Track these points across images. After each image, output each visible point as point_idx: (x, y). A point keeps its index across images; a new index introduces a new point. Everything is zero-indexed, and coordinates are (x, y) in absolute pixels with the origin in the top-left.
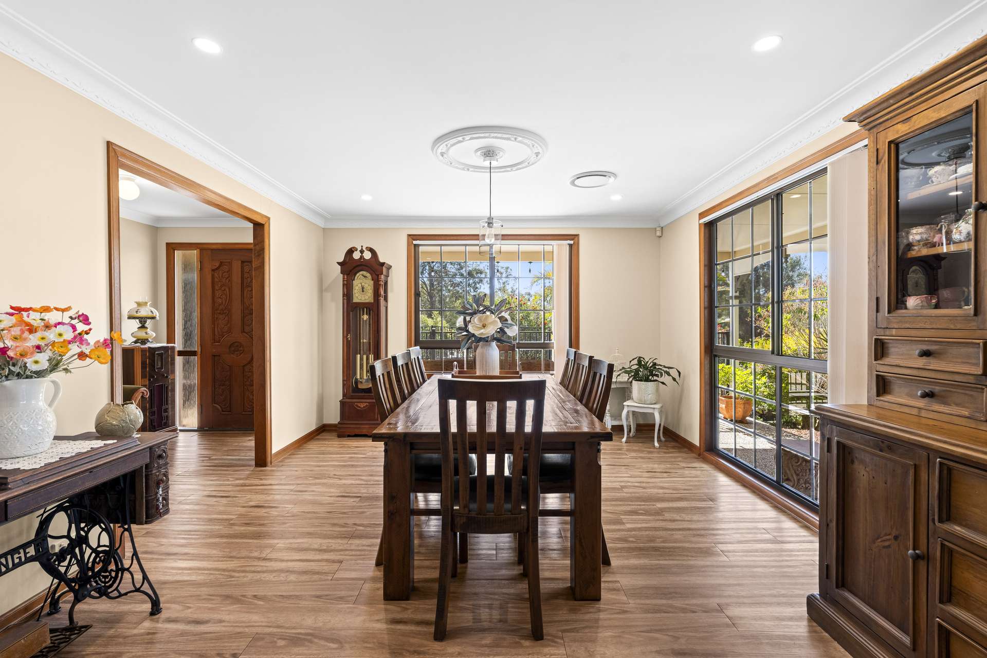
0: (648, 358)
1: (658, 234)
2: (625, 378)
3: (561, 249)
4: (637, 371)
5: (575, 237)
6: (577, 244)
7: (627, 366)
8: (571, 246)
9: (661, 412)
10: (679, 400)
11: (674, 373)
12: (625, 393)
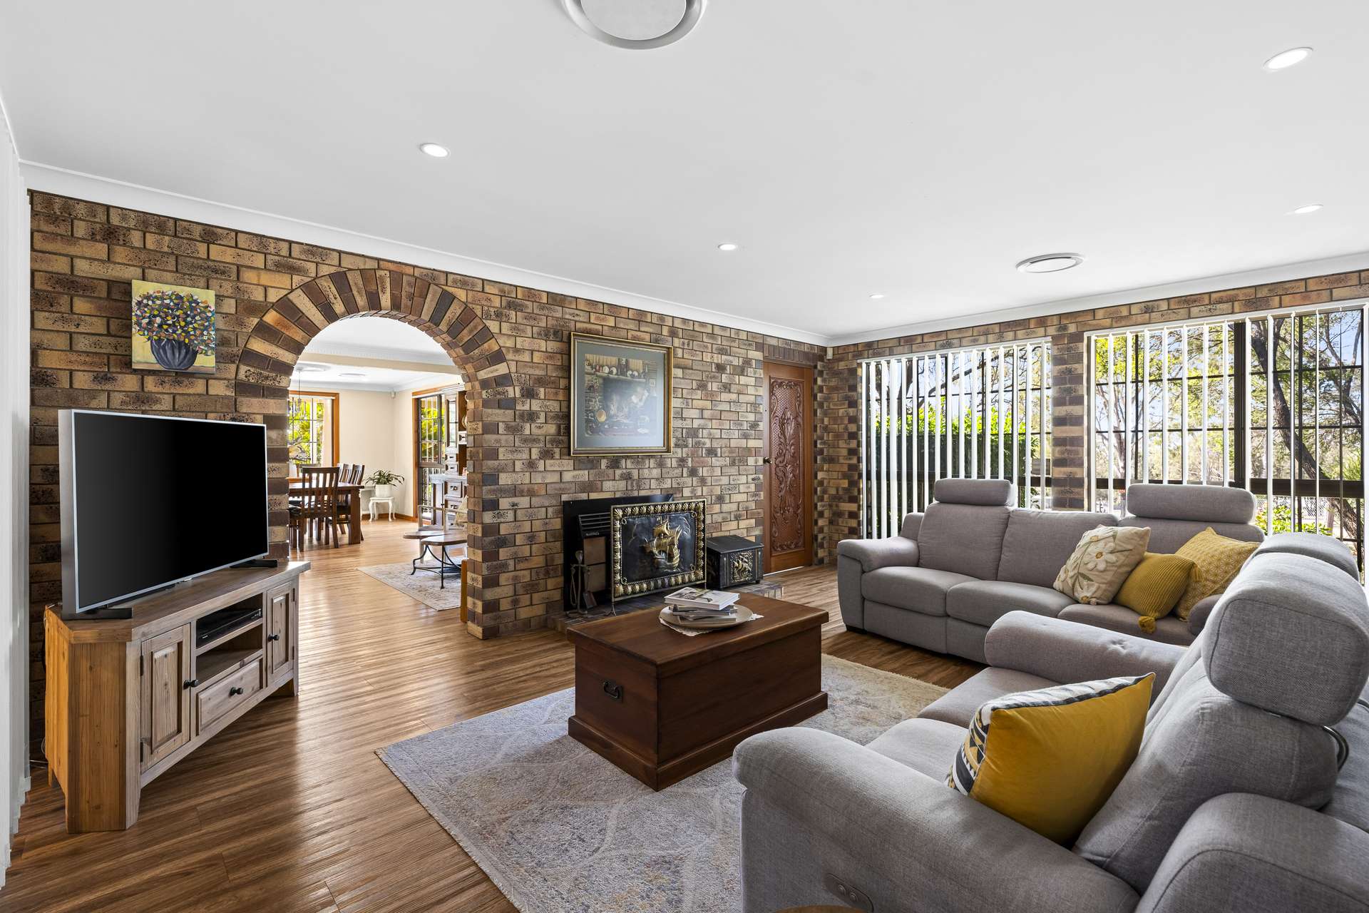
0: (385, 471)
1: (393, 396)
2: (371, 484)
3: (328, 402)
4: (379, 479)
5: (336, 395)
6: (338, 399)
7: (372, 477)
8: (333, 400)
9: (393, 502)
10: (403, 495)
11: (400, 479)
12: (371, 493)
